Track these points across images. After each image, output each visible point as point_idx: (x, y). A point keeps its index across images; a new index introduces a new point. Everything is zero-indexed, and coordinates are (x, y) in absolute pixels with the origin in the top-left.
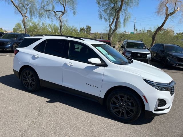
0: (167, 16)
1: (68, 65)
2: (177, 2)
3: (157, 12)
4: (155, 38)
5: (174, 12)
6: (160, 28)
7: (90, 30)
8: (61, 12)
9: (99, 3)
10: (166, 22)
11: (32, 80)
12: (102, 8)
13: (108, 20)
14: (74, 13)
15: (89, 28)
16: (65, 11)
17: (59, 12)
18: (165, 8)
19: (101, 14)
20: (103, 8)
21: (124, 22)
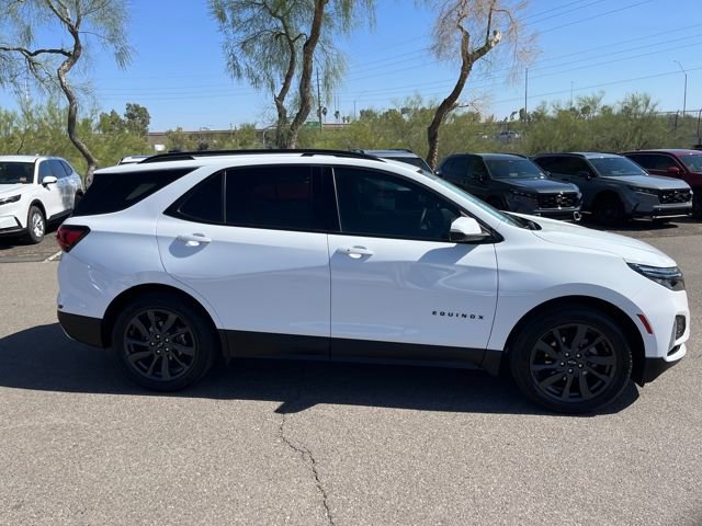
0: (468, 61)
1: (352, 255)
2: (493, 12)
3: (433, 48)
4: (435, 135)
5: (488, 47)
6: (449, 103)
7: (145, 122)
8: (62, 52)
9: (222, 17)
10: (467, 80)
11: (175, 341)
12: (236, 35)
13: (262, 79)
14: (121, 56)
15: (138, 115)
16: (77, 46)
17: (51, 51)
18: (459, 35)
19: (235, 58)
20: (242, 36)
21: (326, 85)
